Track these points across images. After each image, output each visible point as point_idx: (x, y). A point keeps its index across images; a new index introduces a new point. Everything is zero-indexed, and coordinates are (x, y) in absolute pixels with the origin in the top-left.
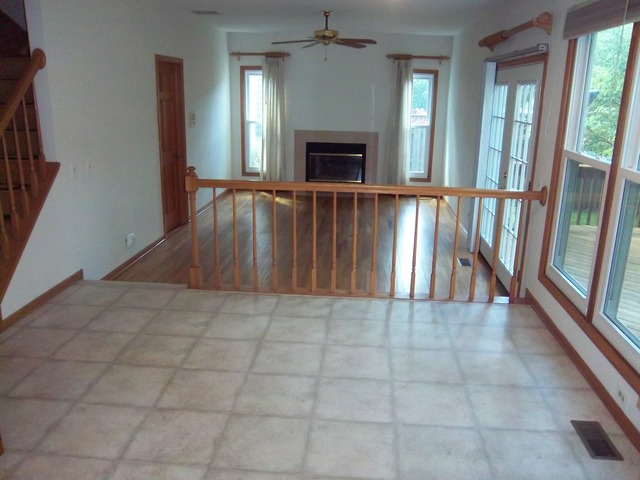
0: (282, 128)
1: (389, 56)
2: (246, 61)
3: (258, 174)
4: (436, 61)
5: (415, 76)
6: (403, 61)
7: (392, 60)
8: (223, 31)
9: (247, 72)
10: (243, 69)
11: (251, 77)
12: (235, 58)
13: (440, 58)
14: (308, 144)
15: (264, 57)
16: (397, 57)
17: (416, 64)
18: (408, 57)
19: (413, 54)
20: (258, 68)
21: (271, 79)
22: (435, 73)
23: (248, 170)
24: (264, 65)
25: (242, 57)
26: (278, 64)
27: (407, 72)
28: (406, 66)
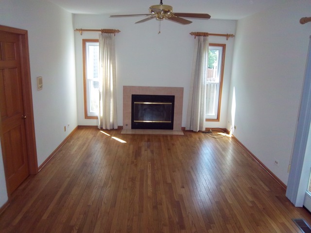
0: (114, 85)
1: (192, 34)
2: (87, 35)
3: (96, 118)
4: (225, 38)
5: (210, 47)
6: (202, 38)
7: (194, 36)
8: (68, 12)
9: (87, 44)
10: (85, 41)
11: (90, 47)
12: (79, 33)
13: (227, 36)
14: (132, 95)
15: (100, 32)
16: (198, 34)
17: (210, 39)
18: (206, 35)
19: (209, 33)
20: (96, 41)
21: (105, 49)
22: (224, 46)
23: (89, 115)
24: (101, 39)
25: (84, 33)
26: (110, 38)
27: (204, 44)
28: (205, 40)
